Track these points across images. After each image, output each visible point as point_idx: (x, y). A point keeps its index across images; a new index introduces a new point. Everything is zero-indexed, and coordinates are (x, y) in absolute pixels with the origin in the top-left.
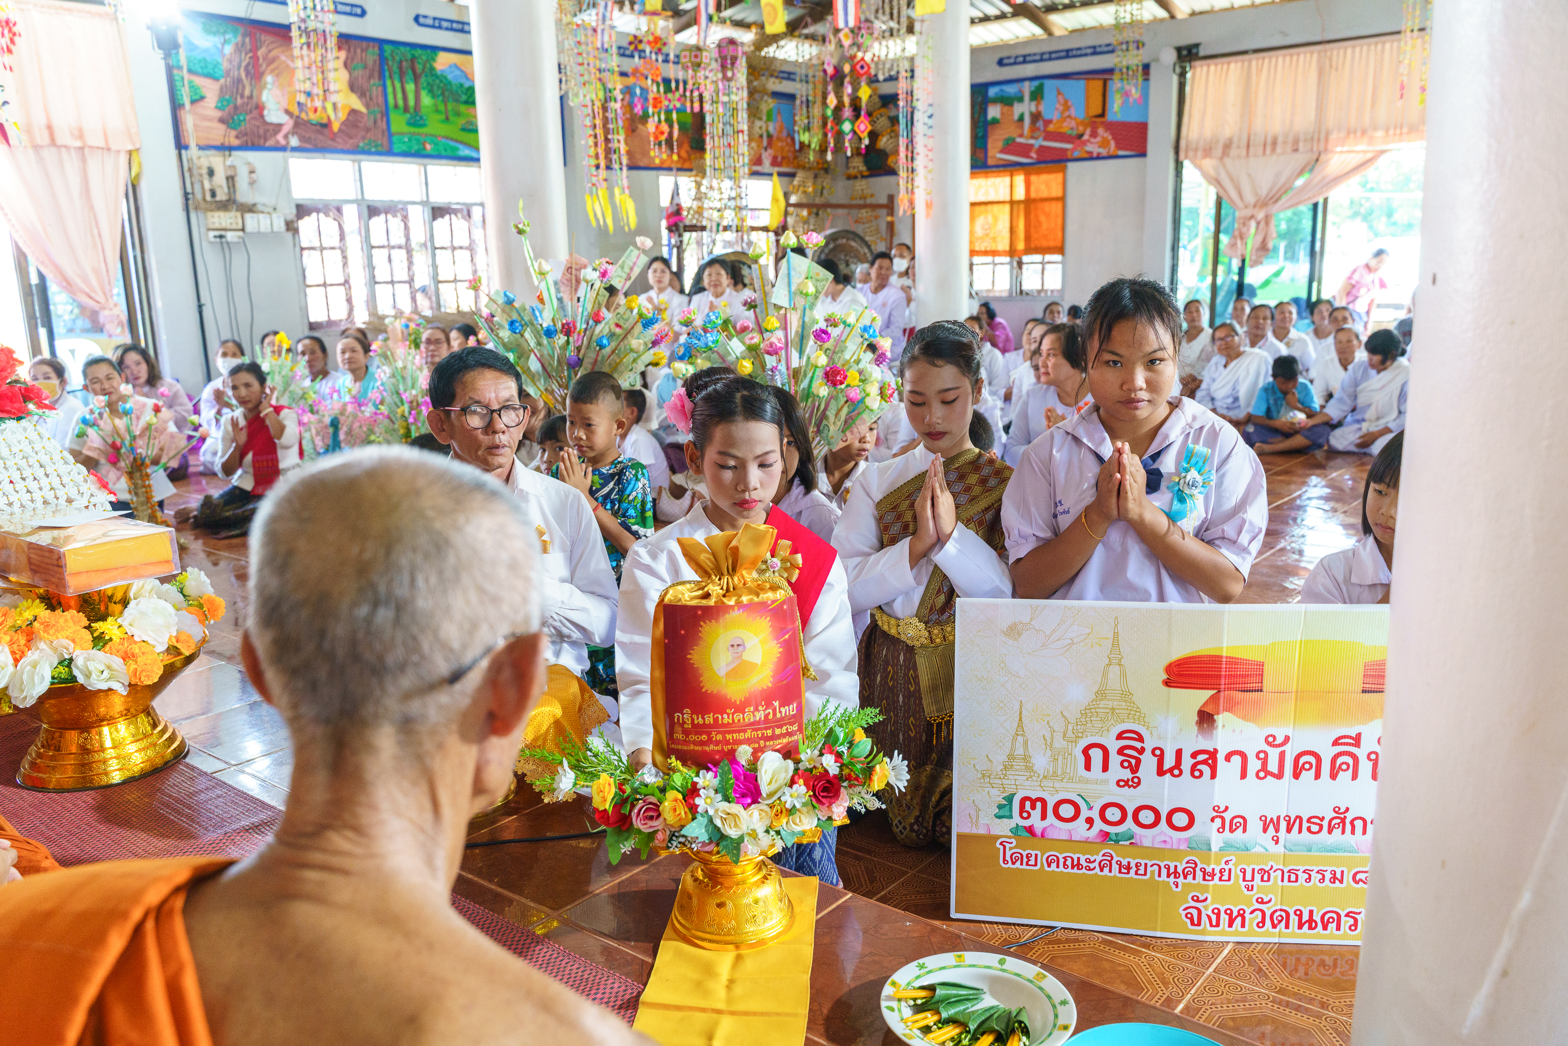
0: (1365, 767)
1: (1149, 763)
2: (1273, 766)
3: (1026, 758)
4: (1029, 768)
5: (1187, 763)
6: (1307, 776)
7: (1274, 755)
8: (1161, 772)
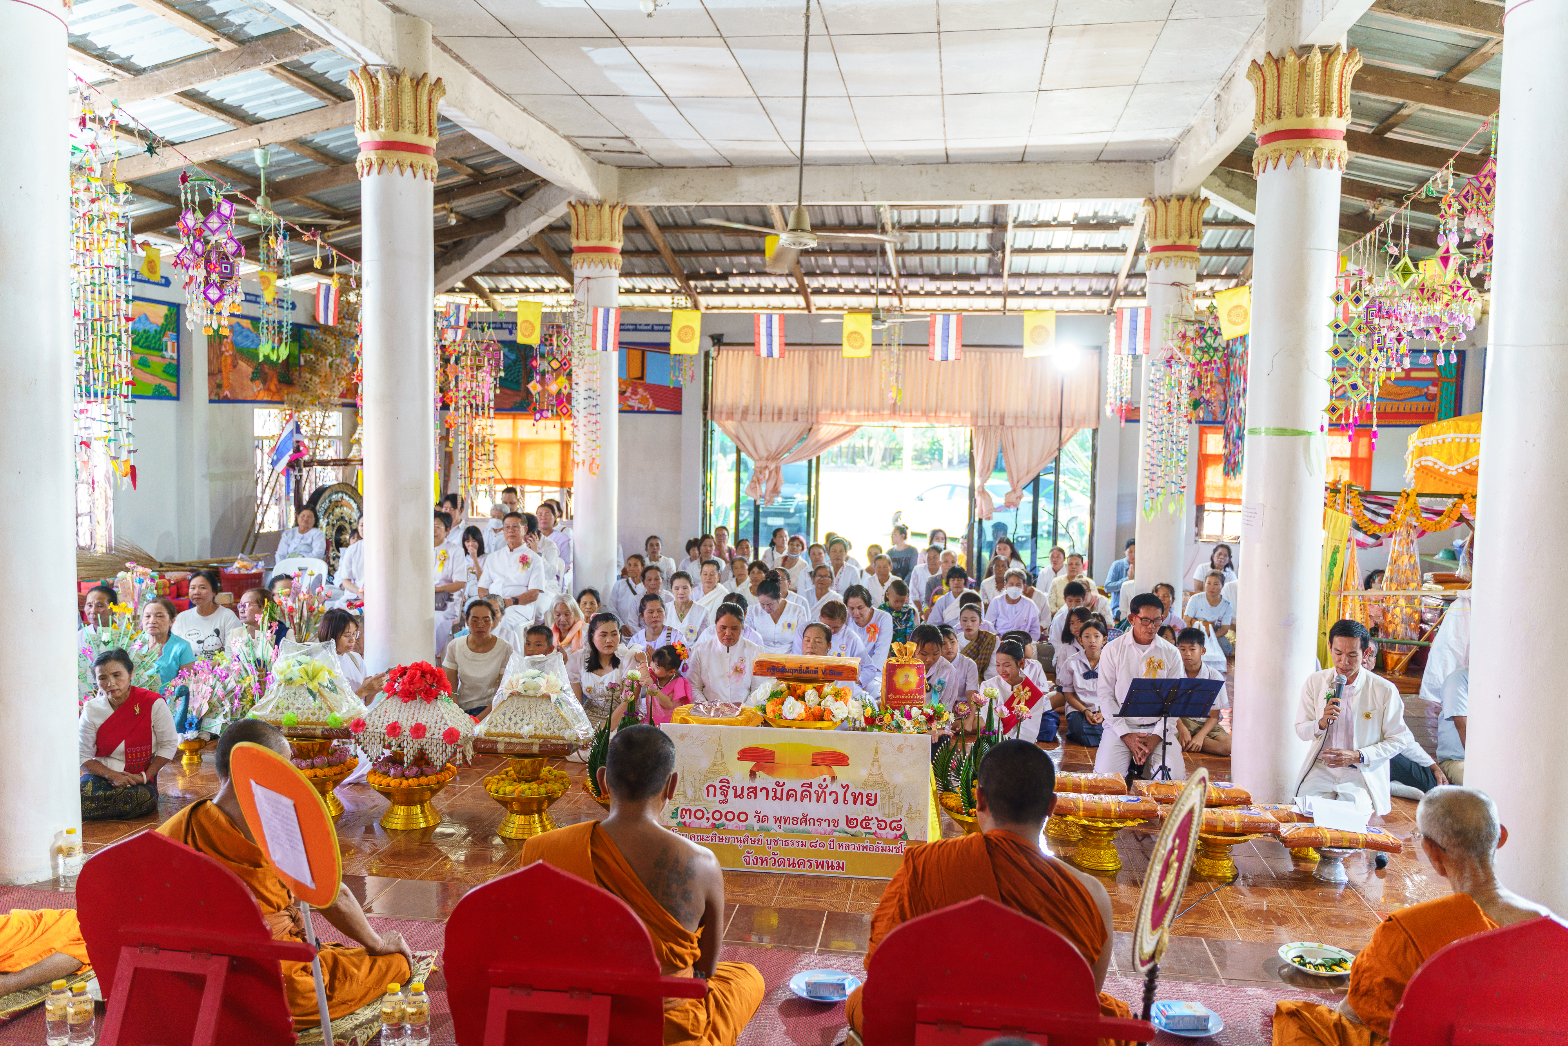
0: (814, 797)
1: (731, 792)
2: (779, 795)
3: (684, 792)
4: (685, 796)
5: (746, 792)
6: (792, 799)
7: (779, 789)
8: (736, 797)
